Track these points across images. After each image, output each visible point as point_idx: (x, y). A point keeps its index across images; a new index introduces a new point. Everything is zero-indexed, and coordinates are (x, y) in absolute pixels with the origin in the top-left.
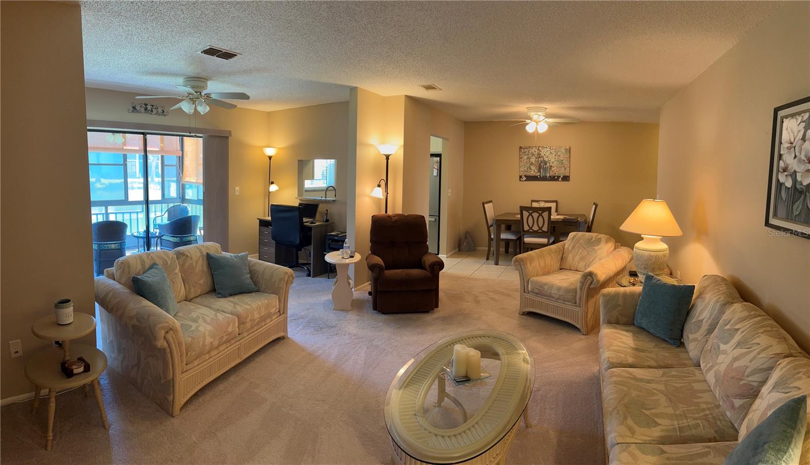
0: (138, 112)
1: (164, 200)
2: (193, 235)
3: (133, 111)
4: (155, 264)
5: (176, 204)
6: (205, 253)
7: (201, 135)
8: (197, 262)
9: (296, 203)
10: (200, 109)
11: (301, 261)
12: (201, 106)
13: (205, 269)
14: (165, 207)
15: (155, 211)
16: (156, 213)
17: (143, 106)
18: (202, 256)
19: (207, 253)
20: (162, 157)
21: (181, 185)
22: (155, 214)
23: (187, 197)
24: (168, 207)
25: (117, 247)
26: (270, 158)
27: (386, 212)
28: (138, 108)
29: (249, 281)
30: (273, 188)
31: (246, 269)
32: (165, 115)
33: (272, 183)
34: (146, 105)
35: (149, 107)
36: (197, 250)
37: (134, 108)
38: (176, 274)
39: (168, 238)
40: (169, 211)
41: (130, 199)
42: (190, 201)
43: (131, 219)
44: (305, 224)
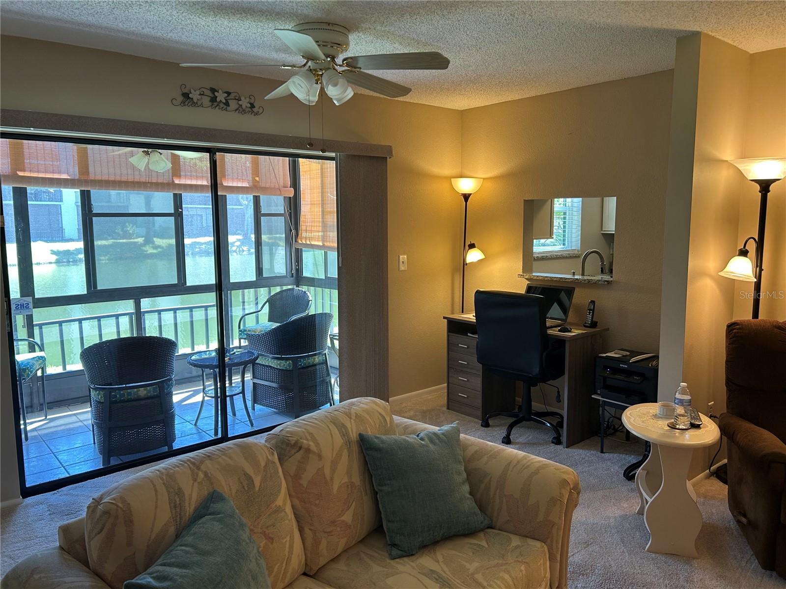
0: (194, 104)
1: (261, 281)
2: (319, 354)
3: (183, 103)
4: (214, 497)
5: (285, 288)
6: (354, 436)
7: (333, 155)
8: (334, 464)
9: (520, 288)
10: (332, 92)
11: (536, 406)
12: (335, 85)
13: (357, 479)
14: (263, 293)
15: (244, 302)
16: (246, 307)
17: (208, 93)
18: (348, 443)
19: (361, 436)
20: (257, 200)
21: (293, 250)
22: (244, 309)
23: (306, 274)
24: (270, 292)
25: (152, 394)
26: (466, 197)
27: (756, 314)
28: (195, 96)
29: (469, 504)
30: (473, 256)
31: (459, 474)
32: (257, 114)
33: (472, 246)
34: (213, 90)
35: (221, 97)
36: (335, 431)
37: (186, 96)
38: (279, 510)
39: (267, 360)
40: (271, 301)
41: (189, 283)
42: (312, 282)
43: (192, 323)
44: (550, 332)
